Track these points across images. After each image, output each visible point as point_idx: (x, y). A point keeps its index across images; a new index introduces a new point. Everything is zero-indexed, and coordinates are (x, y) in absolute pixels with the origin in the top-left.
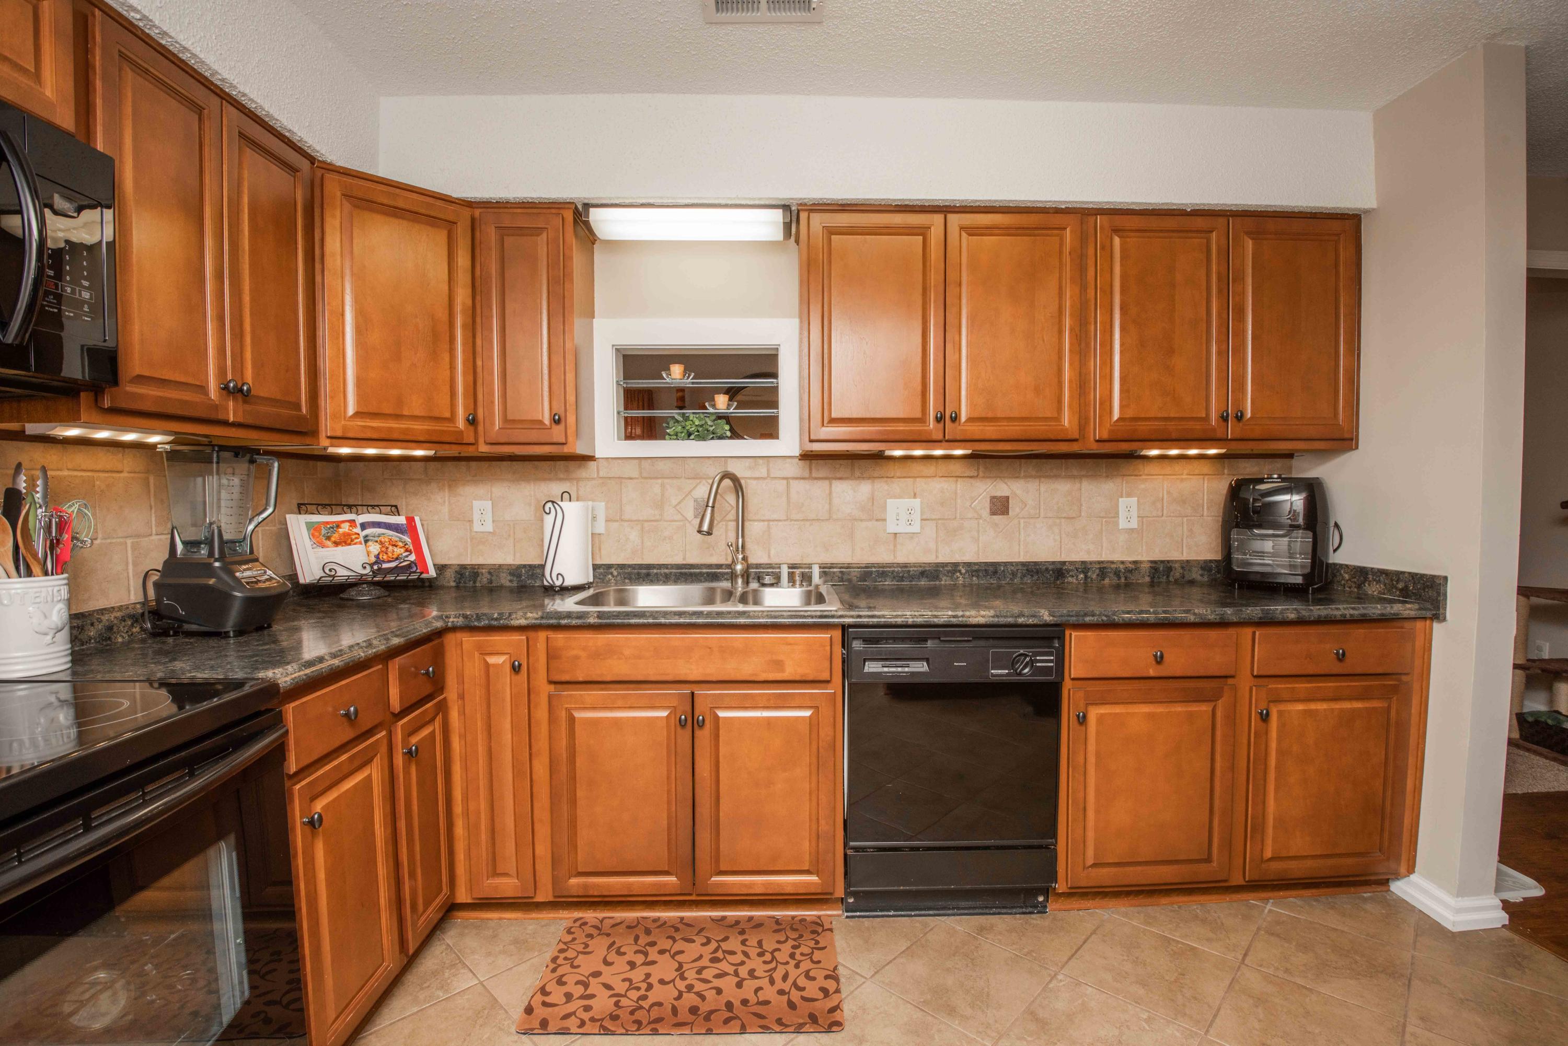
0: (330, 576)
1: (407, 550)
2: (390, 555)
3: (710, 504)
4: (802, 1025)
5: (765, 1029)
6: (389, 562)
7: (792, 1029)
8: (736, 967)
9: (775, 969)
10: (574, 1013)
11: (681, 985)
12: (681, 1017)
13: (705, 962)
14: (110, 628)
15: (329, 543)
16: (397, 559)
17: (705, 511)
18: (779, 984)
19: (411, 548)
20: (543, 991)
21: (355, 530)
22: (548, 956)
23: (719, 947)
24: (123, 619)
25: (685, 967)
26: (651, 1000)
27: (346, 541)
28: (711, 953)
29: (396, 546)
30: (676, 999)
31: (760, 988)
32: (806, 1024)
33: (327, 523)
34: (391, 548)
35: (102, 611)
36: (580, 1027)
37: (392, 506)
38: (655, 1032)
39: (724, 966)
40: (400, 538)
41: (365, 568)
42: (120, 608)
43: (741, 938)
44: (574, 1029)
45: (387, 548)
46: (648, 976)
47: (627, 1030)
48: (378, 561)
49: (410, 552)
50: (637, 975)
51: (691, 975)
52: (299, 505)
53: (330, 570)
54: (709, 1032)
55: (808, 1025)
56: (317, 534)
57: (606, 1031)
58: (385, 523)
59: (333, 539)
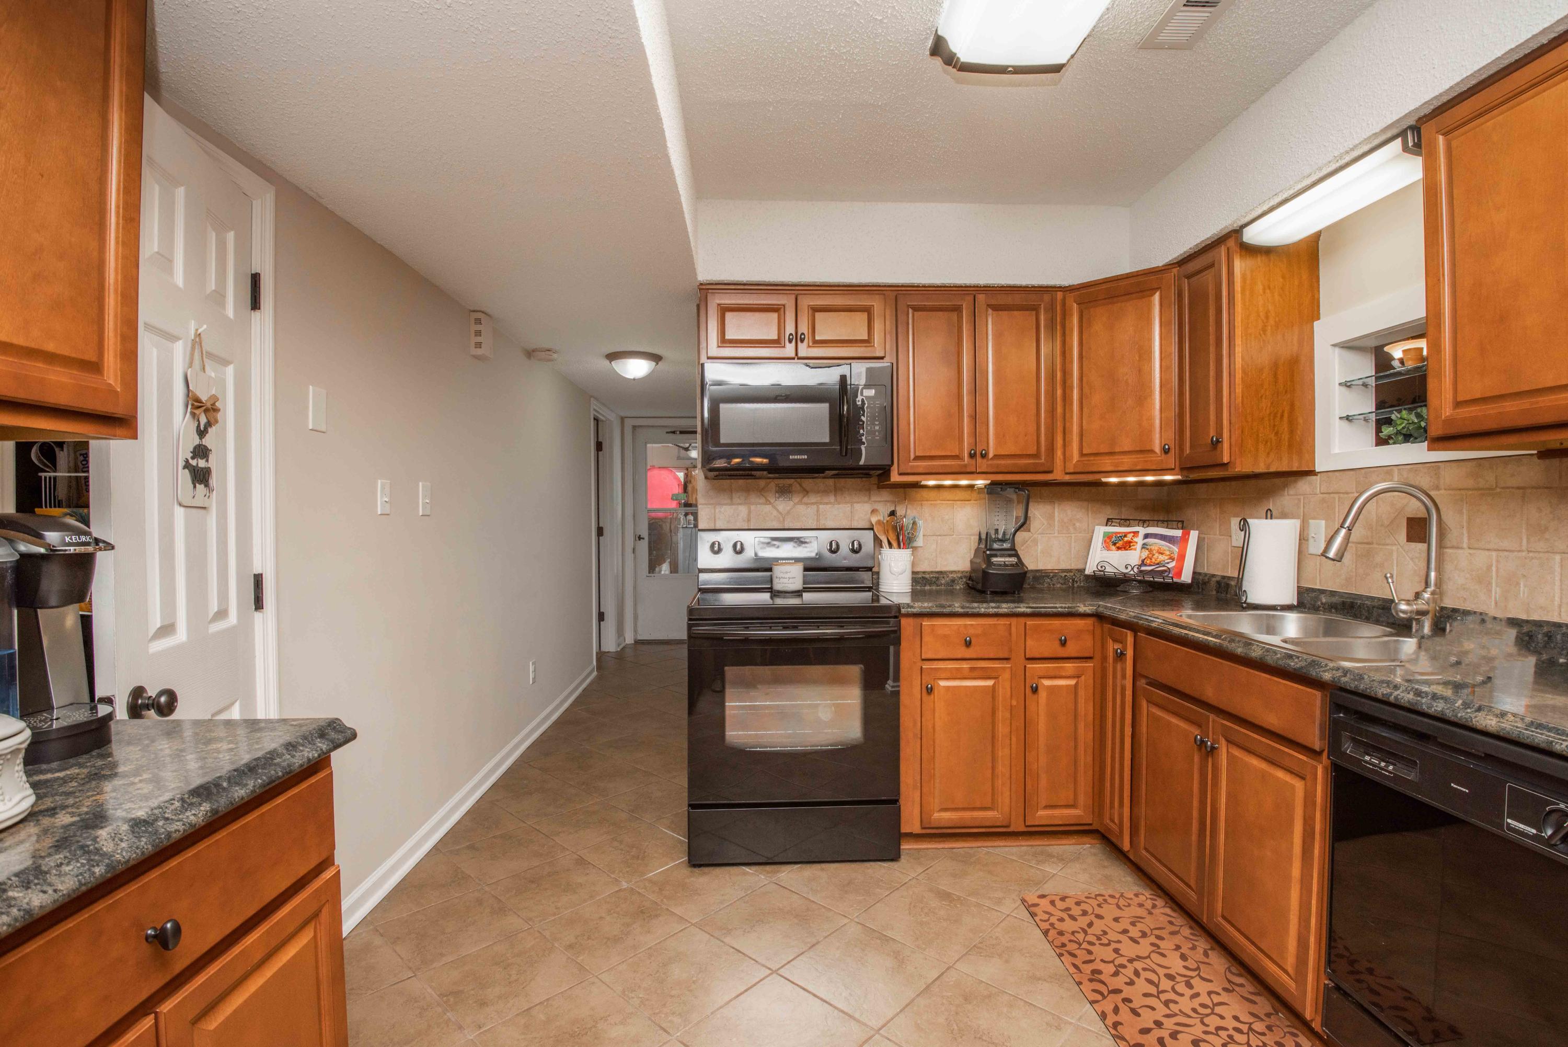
0: (1100, 571)
1: (1170, 558)
2: (1153, 560)
3: (1347, 525)
4: (1123, 1039)
5: (1103, 1016)
6: (1150, 565)
7: (1113, 1032)
8: (1170, 990)
9: (1189, 1016)
10: (1052, 915)
11: (1123, 961)
12: (1084, 967)
13: (1161, 972)
14: (953, 581)
15: (1113, 548)
16: (1158, 564)
17: (1337, 532)
18: (1169, 1024)
19: (1176, 557)
20: (1063, 899)
21: (1135, 539)
22: (1104, 892)
23: (1192, 978)
24: (961, 578)
25: (1148, 961)
26: (1090, 948)
27: (1127, 546)
28: (1177, 974)
29: (1162, 554)
30: (1102, 961)
31: (1153, 1009)
32: (1127, 1041)
33: (1119, 533)
34: (1157, 555)
35: (952, 572)
36: (1041, 920)
37: (1179, 521)
38: (1060, 955)
39: (1166, 984)
40: (1169, 547)
41: (1127, 568)
42: (962, 572)
43: (1219, 990)
44: (1037, 919)
45: (1153, 555)
46: (1119, 942)
47: (1052, 942)
48: (1143, 563)
49: (1173, 560)
50: (1113, 936)
51: (1139, 965)
52: (1108, 520)
53: (1101, 567)
54: (1079, 983)
55: (1125, 1043)
56: (1108, 541)
57: (1046, 933)
58: (1161, 535)
59: (1117, 545)
